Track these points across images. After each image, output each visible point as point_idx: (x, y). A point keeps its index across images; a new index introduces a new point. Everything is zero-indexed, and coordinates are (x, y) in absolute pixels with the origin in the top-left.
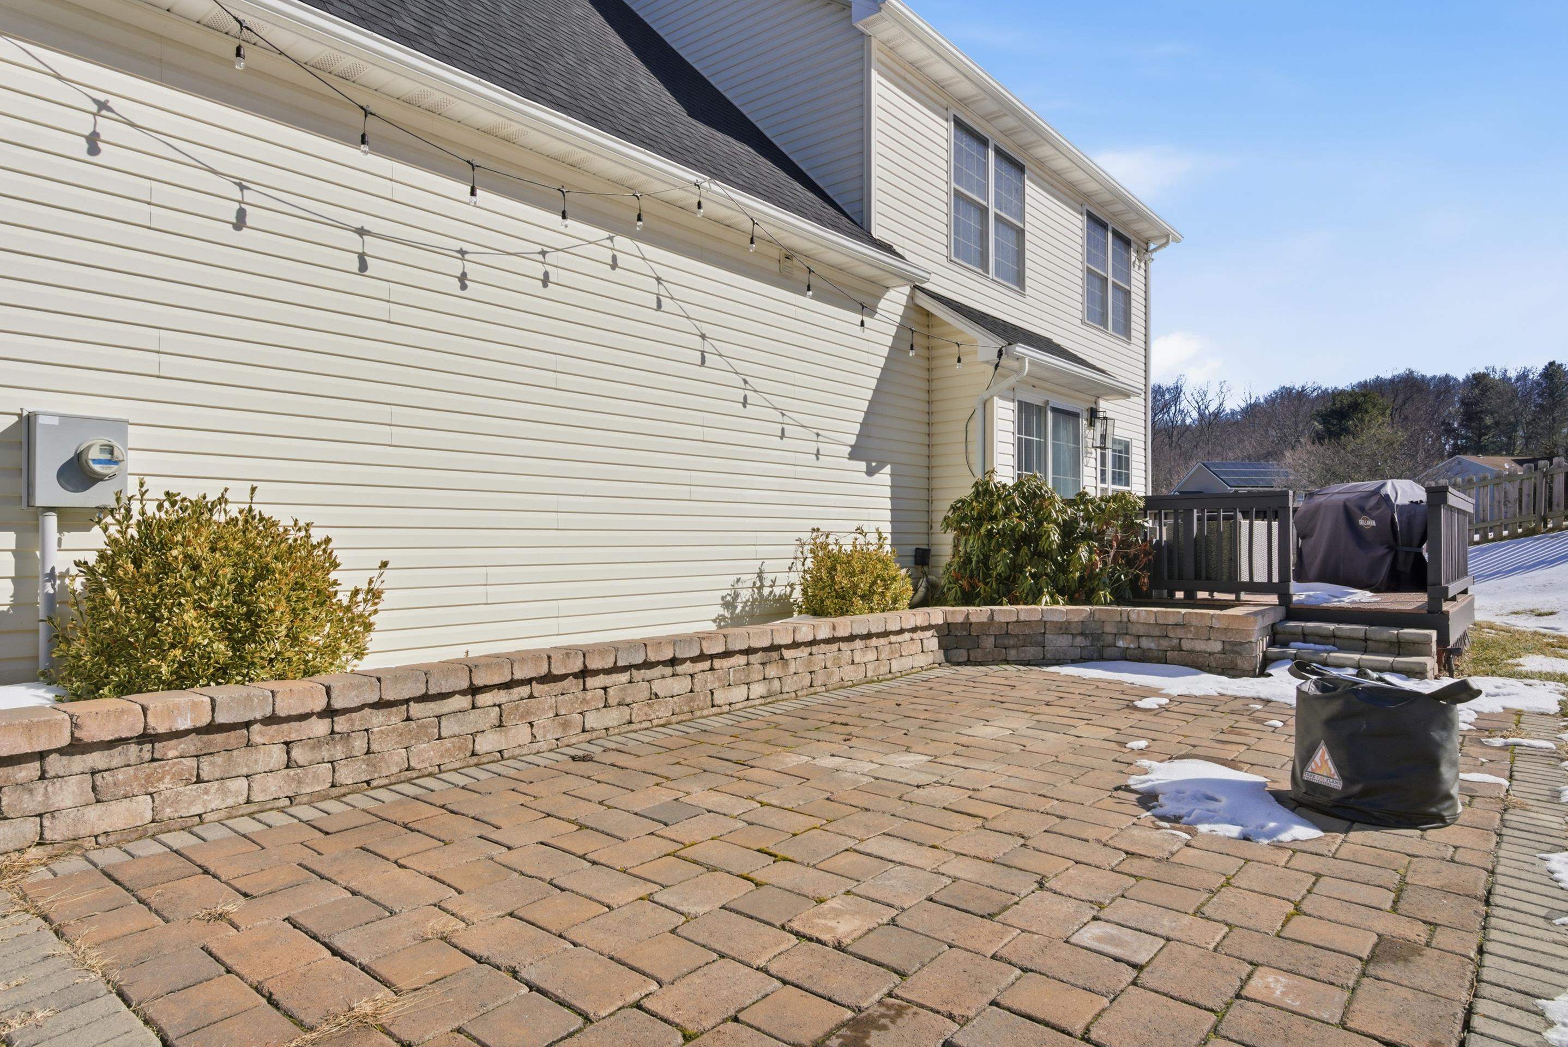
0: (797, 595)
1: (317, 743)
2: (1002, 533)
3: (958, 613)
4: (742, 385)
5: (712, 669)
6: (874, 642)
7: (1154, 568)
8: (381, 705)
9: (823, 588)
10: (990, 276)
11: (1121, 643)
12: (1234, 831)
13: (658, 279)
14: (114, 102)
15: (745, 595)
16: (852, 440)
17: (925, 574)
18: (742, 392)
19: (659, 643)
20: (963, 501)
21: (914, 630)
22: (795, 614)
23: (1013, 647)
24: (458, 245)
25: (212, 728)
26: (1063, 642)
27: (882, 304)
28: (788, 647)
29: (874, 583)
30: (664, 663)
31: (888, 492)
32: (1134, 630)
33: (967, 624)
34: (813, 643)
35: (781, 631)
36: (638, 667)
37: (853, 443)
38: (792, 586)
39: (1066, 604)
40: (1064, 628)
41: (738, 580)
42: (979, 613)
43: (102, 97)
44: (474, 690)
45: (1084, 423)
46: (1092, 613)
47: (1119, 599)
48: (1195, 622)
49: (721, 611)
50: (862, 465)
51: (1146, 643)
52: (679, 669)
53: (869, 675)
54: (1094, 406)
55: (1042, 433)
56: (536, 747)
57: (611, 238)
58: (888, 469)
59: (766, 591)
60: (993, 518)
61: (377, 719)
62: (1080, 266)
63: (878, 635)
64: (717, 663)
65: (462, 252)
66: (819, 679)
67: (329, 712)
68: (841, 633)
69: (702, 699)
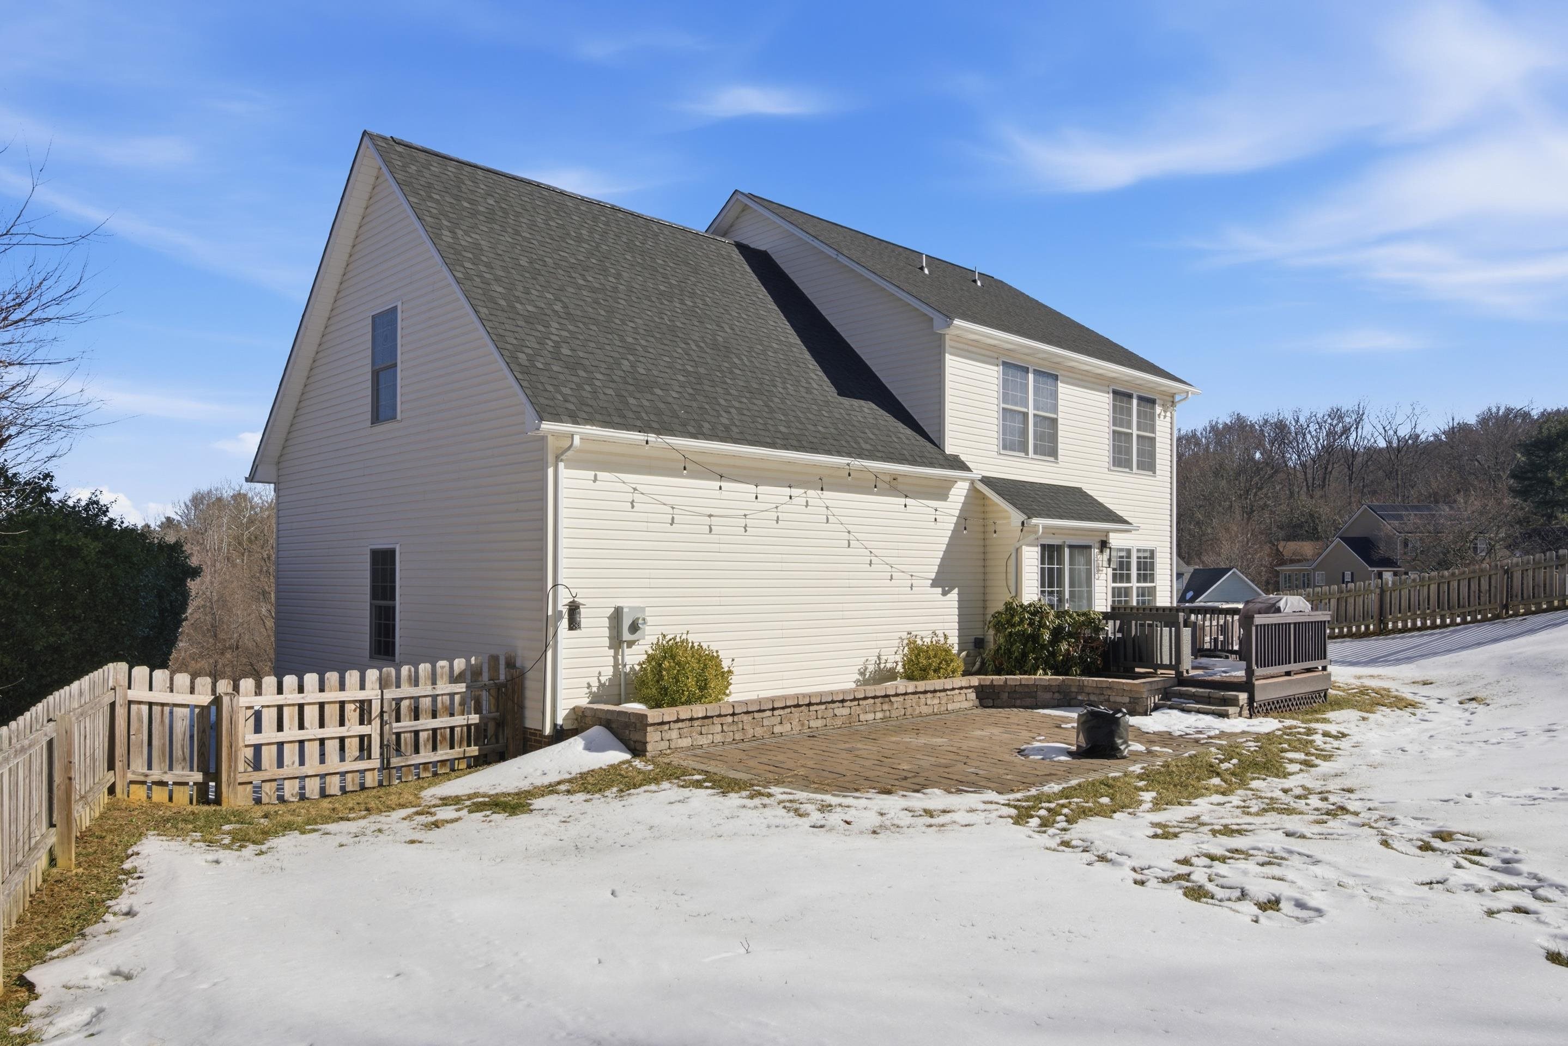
0: (900, 668)
1: (730, 725)
2: (1017, 634)
3: (988, 679)
4: (869, 554)
5: (859, 705)
6: (938, 694)
7: (1105, 655)
8: (747, 713)
9: (913, 665)
10: (1030, 456)
11: (1080, 698)
12: (1040, 757)
13: (827, 507)
14: (638, 487)
15: (871, 668)
16: (933, 576)
17: (980, 654)
18: (869, 558)
19: (837, 693)
20: (999, 613)
21: (961, 688)
22: (899, 679)
23: (1019, 698)
24: (743, 512)
25: (706, 717)
26: (1048, 696)
27: (953, 491)
28: (893, 696)
29: (941, 663)
30: (839, 701)
31: (956, 604)
32: (1087, 690)
33: (992, 686)
34: (906, 694)
35: (889, 687)
36: (829, 703)
37: (933, 577)
38: (897, 662)
39: (1052, 675)
40: (1047, 688)
41: (867, 660)
42: (998, 679)
43: (634, 486)
44: (773, 709)
45: (1096, 551)
46: (1063, 680)
47: (1083, 673)
48: (1115, 687)
49: (858, 677)
50: (940, 590)
51: (1093, 698)
52: (845, 704)
53: (935, 710)
54: (1105, 539)
55: (1060, 561)
56: (792, 732)
57: (805, 493)
58: (956, 591)
59: (882, 666)
60: (1013, 626)
61: (745, 717)
62: (1107, 430)
63: (940, 691)
64: (861, 702)
65: (745, 515)
66: (909, 711)
67: (733, 714)
68: (919, 689)
69: (855, 718)
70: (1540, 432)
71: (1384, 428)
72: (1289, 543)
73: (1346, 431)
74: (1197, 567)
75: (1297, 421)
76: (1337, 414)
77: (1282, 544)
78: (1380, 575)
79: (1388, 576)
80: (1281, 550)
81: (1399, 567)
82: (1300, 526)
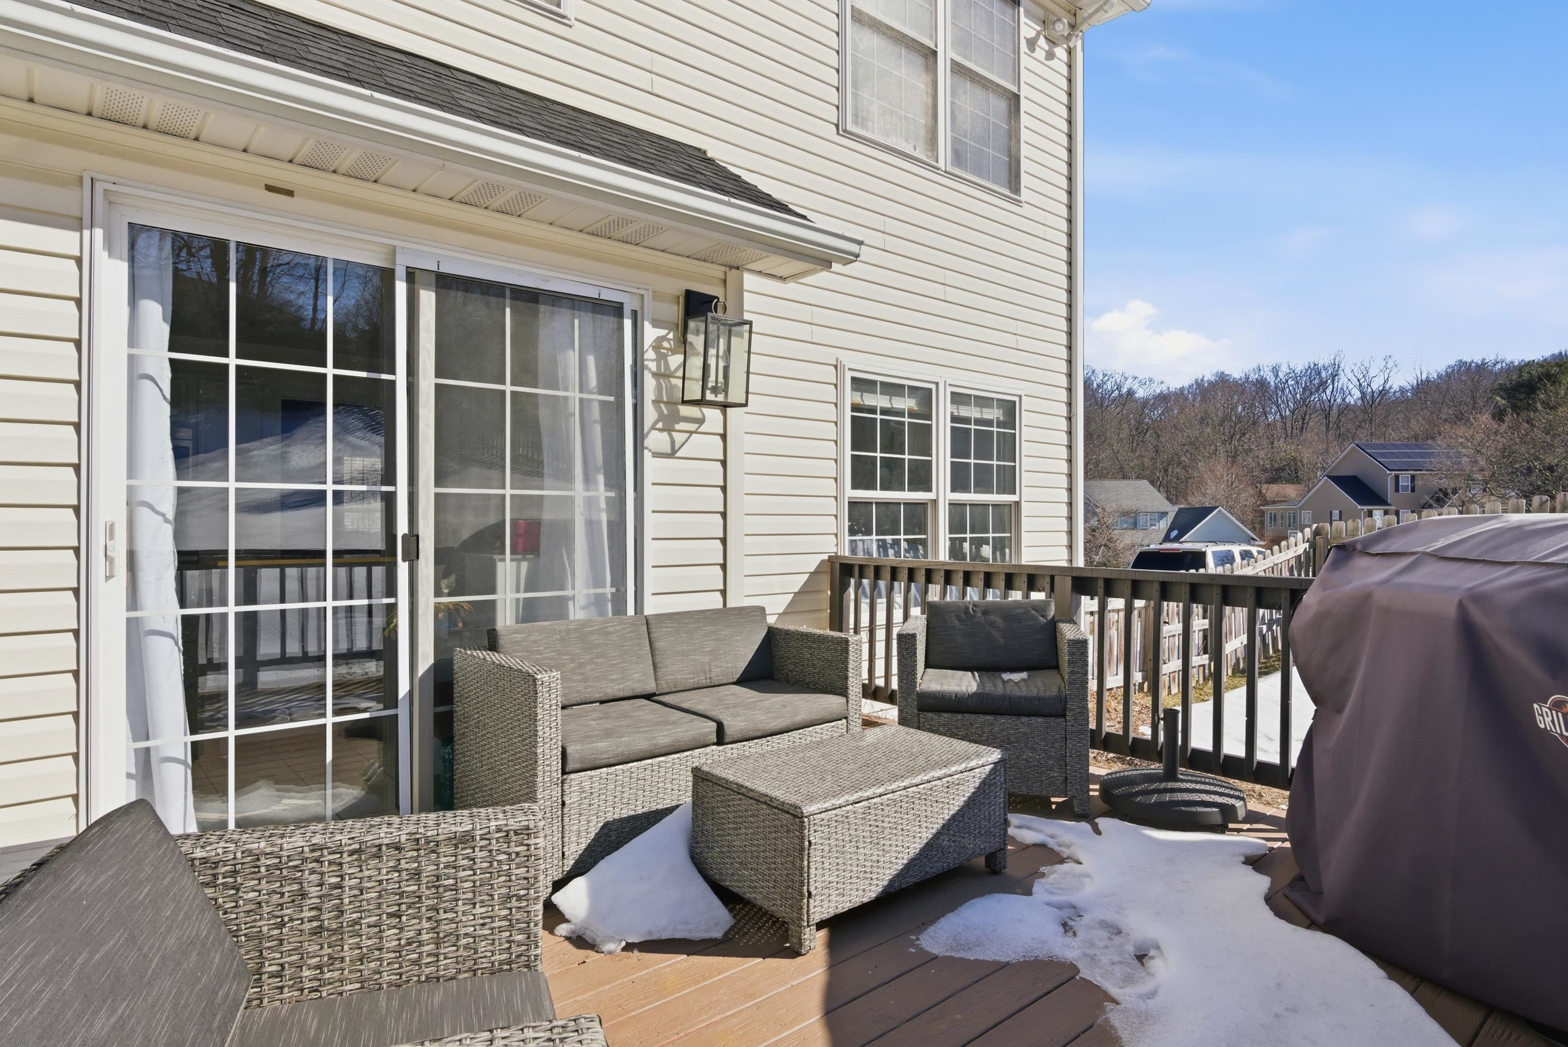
70: (1521, 376)
71: (1359, 380)
72: (1271, 485)
73: (1323, 384)
74: (1182, 506)
75: (1277, 376)
76: (1314, 370)
77: (1265, 486)
78: (1370, 514)
79: (1378, 514)
80: (1264, 492)
81: (1390, 505)
82: (1283, 469)
